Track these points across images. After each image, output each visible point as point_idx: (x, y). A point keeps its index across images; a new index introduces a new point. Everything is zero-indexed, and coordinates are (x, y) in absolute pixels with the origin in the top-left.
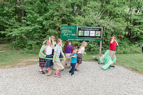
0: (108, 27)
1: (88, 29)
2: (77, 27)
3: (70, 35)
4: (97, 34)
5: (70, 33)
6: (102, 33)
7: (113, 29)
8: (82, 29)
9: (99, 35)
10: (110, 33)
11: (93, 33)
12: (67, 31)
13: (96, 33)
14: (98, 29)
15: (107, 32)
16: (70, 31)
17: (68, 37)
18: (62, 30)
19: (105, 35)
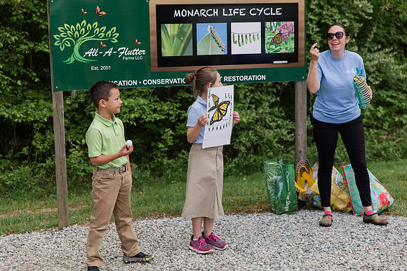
1: (220, 12)
2: (153, 4)
3: (109, 53)
4: (274, 42)
5: (109, 44)
6: (302, 35)
8: (184, 14)
9: (288, 47)
10: (348, 24)
11: (248, 32)
12: (86, 31)
13: (268, 36)
14: (280, 11)
15: (332, 16)
16: (105, 28)
17: (96, 68)
18: (59, 28)
19: (320, 38)
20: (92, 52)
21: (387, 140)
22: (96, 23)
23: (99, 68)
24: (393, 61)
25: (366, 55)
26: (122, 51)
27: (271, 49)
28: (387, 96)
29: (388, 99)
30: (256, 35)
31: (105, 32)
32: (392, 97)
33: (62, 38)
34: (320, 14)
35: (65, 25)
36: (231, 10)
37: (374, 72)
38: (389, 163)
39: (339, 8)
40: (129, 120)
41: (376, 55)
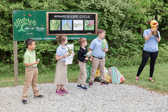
0: (112, 9)
1: (70, 16)
2: (47, 13)
3: (33, 29)
4: (87, 26)
5: (33, 26)
7: (122, 12)
8: (58, 17)
9: (92, 28)
10: (117, 21)
11: (79, 23)
12: (25, 21)
13: (86, 25)
14: (90, 17)
15: (111, 18)
16: (31, 20)
17: (28, 34)
18: (16, 20)
19: (107, 25)
20: (27, 28)
21: (128, 60)
22: (28, 19)
23: (29, 34)
24: (131, 33)
25: (122, 31)
26: (37, 28)
27: (86, 29)
28: (129, 45)
29: (129, 46)
30: (81, 24)
31: (31, 22)
32: (131, 45)
33: (17, 24)
34: (108, 18)
35: (18, 19)
36: (73, 16)
37: (125, 37)
38: (128, 67)
39: (114, 16)
40: (43, 51)
41: (126, 32)
